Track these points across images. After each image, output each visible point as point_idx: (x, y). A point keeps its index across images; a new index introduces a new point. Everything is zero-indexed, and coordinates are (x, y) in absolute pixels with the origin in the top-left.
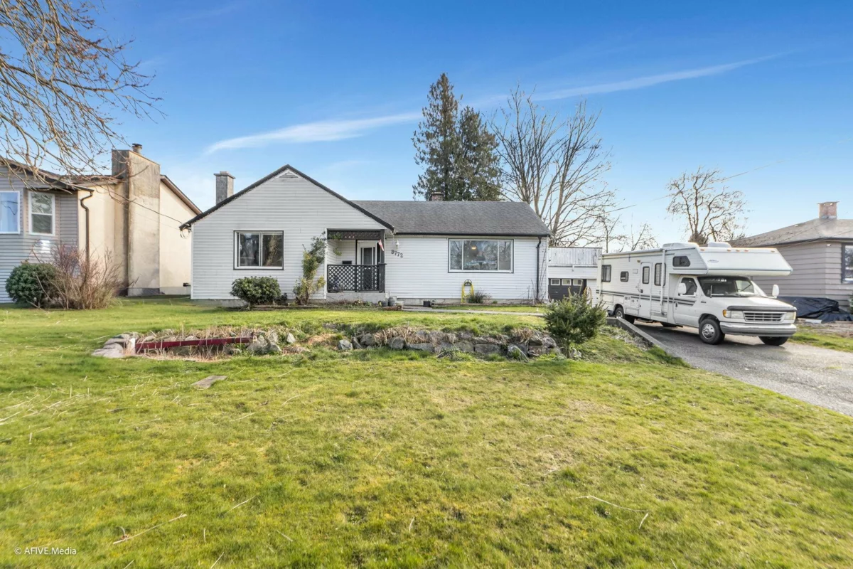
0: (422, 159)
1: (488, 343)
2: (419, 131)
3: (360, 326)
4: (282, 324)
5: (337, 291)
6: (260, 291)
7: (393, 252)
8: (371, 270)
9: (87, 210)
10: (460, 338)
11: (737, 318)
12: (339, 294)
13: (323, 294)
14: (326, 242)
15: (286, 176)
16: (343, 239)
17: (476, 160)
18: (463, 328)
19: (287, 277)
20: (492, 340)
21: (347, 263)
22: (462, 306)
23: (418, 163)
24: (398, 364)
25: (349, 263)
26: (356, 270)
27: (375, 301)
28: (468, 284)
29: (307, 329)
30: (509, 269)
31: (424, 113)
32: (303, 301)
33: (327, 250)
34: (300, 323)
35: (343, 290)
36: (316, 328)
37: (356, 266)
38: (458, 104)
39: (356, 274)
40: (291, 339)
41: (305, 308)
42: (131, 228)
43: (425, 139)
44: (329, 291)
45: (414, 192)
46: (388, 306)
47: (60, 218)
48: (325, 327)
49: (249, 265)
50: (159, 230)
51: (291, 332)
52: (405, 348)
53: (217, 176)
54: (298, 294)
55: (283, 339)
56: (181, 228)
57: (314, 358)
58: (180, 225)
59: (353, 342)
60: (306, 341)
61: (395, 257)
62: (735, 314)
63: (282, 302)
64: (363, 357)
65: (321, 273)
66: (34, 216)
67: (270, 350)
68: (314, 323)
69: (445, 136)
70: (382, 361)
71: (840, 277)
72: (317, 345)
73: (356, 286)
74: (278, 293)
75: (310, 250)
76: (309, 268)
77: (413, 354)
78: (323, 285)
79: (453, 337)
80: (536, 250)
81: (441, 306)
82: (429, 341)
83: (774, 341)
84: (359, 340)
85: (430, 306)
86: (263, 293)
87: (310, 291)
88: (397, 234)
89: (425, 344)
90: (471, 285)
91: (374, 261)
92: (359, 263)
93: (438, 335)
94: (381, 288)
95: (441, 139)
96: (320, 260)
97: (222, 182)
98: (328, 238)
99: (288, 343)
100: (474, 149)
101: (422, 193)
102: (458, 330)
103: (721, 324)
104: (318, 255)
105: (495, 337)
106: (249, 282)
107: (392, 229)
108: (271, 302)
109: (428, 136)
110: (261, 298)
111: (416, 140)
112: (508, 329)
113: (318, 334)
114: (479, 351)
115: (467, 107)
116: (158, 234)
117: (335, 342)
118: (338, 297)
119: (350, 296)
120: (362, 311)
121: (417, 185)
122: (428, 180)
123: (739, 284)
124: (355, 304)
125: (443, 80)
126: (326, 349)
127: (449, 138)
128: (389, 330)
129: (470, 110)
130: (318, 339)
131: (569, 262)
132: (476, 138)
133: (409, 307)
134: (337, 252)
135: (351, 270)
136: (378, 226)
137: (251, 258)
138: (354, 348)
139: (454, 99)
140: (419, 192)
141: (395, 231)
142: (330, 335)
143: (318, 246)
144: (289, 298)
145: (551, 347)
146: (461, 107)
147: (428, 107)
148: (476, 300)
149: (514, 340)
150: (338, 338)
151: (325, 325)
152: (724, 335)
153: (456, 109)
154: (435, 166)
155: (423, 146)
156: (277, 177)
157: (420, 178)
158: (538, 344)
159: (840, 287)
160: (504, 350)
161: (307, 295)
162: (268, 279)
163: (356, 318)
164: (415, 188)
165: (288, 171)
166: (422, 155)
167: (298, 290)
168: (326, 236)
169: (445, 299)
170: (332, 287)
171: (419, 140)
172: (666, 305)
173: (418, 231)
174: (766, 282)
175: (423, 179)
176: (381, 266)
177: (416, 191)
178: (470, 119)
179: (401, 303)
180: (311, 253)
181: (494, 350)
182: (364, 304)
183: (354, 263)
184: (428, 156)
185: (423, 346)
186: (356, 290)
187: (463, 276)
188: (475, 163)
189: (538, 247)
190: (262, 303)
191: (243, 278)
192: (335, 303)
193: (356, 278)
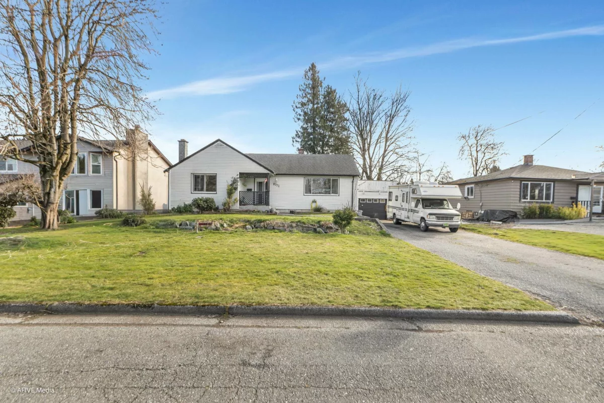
0: (299, 119)
1: (308, 227)
2: (296, 101)
3: (255, 220)
4: (221, 219)
5: (244, 205)
6: (206, 204)
7: (274, 184)
8: (262, 194)
9: (116, 162)
10: (297, 225)
11: (433, 218)
12: (245, 207)
13: (237, 206)
14: (239, 179)
15: (218, 145)
16: (247, 177)
17: (334, 120)
18: (299, 221)
19: (219, 197)
20: (311, 226)
21: (249, 190)
22: (310, 213)
23: (296, 122)
24: (270, 234)
25: (251, 190)
26: (254, 194)
27: (264, 210)
28: (314, 201)
29: (232, 221)
30: (337, 193)
31: (300, 89)
32: (227, 210)
33: (239, 183)
34: (228, 219)
35: (247, 204)
36: (236, 221)
37: (254, 192)
38: (323, 84)
39: (254, 196)
40: (225, 225)
41: (228, 213)
42: (136, 171)
43: (300, 106)
44: (240, 205)
45: (293, 141)
46: (271, 212)
47: (104, 166)
48: (239, 221)
49: (198, 191)
50: (148, 171)
51: (225, 222)
52: (274, 229)
53: (179, 141)
54: (225, 206)
55: (222, 225)
56: (165, 172)
57: (236, 232)
58: (164, 170)
59: (252, 227)
60: (232, 226)
61: (275, 187)
62: (432, 217)
63: (217, 210)
64: (256, 231)
65: (236, 195)
66: (93, 166)
67: (217, 229)
68: (234, 219)
69: (314, 105)
70: (264, 233)
71: (518, 199)
72: (237, 228)
73: (254, 202)
74: (215, 206)
75: (231, 183)
76: (230, 193)
77: (276, 231)
78: (237, 202)
79: (294, 225)
80: (352, 183)
81: (299, 213)
82: (284, 226)
83: (453, 229)
84: (255, 226)
85: (293, 213)
86: (208, 206)
87: (230, 205)
88: (276, 174)
89: (282, 228)
90: (316, 202)
91: (264, 190)
92: (256, 190)
93: (288, 224)
94: (267, 204)
95: (311, 106)
96: (236, 189)
97: (182, 145)
98: (240, 177)
99: (224, 227)
100: (332, 113)
101: (298, 141)
102: (297, 222)
103: (427, 221)
104: (234, 186)
105: (312, 225)
106: (201, 200)
107: (273, 173)
108: (211, 210)
109: (303, 104)
110: (207, 208)
111: (294, 106)
112: (319, 222)
113: (237, 223)
114: (304, 230)
115: (328, 85)
116: (147, 173)
117: (244, 227)
118: (245, 208)
119: (251, 207)
120: (257, 215)
121: (295, 136)
122: (302, 133)
123: (445, 202)
124: (253, 211)
125: (313, 67)
126: (240, 229)
127: (315, 106)
128: (267, 222)
129: (330, 87)
130: (237, 226)
131: (377, 189)
132: (333, 106)
133: (282, 213)
134: (244, 185)
135: (252, 194)
136: (266, 171)
137: (200, 187)
138: (253, 228)
139: (320, 80)
140: (296, 141)
141: (275, 173)
142: (242, 224)
143: (235, 182)
144: (219, 208)
145: (337, 230)
146: (324, 85)
147: (303, 85)
148: (318, 210)
149: (321, 226)
150: (246, 225)
151: (239, 220)
152: (428, 227)
153: (321, 86)
154: (307, 124)
155: (299, 111)
156: (214, 145)
157: (297, 132)
158: (331, 228)
159: (518, 205)
160: (315, 231)
161: (229, 207)
162: (210, 199)
163: (253, 217)
164: (293, 138)
165: (219, 142)
166: (299, 117)
167: (224, 204)
168: (238, 176)
169: (302, 210)
170: (242, 203)
171: (296, 107)
172: (410, 213)
173: (287, 173)
174: (454, 202)
175: (299, 133)
176: (267, 192)
177: (294, 140)
178: (330, 93)
179: (278, 211)
180: (231, 185)
181: (311, 230)
182: (258, 212)
183: (253, 191)
184: (302, 117)
185: (281, 228)
186: (254, 204)
187: (311, 198)
188: (332, 123)
189: (353, 182)
190: (207, 210)
191: (197, 198)
192: (243, 211)
193: (254, 198)
